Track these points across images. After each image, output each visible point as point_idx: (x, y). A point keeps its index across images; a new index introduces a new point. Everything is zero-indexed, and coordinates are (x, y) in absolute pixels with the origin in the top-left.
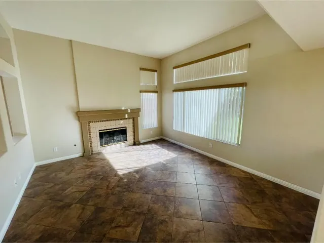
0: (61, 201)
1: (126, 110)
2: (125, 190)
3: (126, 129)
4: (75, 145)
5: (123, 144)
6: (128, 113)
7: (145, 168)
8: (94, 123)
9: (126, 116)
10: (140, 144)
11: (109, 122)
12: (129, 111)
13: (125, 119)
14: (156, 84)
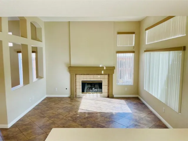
0: (43, 114)
1: (103, 67)
2: (72, 120)
3: (102, 83)
4: (66, 89)
5: (99, 94)
6: (104, 70)
7: (97, 113)
8: (79, 75)
9: (103, 72)
10: (113, 97)
11: (89, 75)
12: (105, 69)
13: (101, 74)
14: (134, 45)
